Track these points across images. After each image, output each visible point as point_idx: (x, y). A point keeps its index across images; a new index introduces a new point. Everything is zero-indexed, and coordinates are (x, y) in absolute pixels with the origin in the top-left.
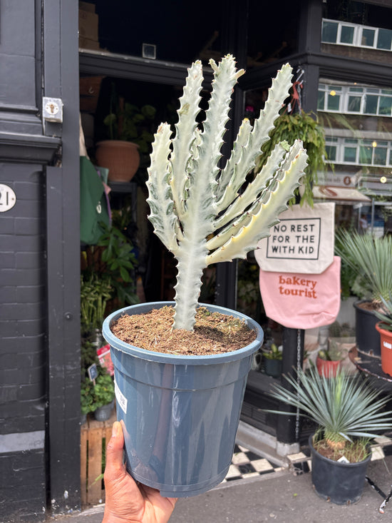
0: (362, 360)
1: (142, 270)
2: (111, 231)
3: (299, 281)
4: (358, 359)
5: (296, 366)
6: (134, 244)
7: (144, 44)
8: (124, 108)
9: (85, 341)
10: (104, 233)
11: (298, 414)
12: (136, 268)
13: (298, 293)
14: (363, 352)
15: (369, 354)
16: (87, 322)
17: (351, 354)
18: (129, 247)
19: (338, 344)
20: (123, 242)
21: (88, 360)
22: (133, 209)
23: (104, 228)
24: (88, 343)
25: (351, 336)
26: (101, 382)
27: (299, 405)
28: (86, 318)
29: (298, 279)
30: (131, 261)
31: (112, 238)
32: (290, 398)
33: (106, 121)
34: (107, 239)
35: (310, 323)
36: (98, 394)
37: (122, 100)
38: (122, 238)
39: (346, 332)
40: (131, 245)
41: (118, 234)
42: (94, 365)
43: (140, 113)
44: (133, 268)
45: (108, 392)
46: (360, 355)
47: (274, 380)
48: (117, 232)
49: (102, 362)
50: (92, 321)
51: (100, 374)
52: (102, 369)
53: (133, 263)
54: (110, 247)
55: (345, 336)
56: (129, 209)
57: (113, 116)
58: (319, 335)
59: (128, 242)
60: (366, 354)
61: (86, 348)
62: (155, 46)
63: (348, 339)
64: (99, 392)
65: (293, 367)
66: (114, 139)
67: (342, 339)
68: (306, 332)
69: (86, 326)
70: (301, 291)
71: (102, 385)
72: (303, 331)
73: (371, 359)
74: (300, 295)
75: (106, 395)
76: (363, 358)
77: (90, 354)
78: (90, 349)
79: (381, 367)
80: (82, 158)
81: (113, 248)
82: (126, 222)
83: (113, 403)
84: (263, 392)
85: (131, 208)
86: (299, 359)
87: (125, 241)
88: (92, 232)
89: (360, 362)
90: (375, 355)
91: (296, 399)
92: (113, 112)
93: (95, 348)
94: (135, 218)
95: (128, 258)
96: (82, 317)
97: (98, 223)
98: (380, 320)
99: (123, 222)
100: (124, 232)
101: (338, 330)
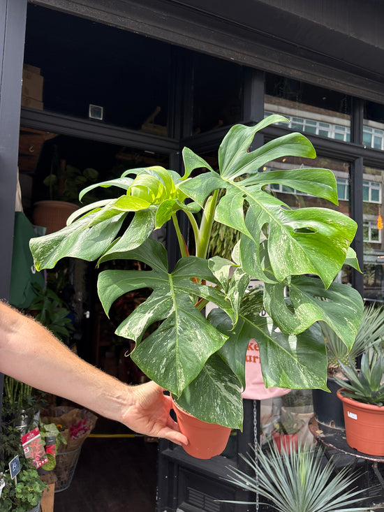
0: (324, 433)
1: (78, 337)
2: (46, 294)
3: (253, 346)
4: (319, 433)
5: (253, 444)
6: (70, 308)
7: (91, 105)
8: (66, 169)
9: (7, 426)
10: (37, 295)
11: (257, 503)
12: (72, 335)
13: (252, 359)
14: (323, 424)
15: (330, 426)
16: (11, 402)
17: (312, 427)
18: (65, 312)
19: (294, 414)
20: (58, 306)
21: (9, 450)
22: (71, 270)
23: (38, 291)
24: (10, 428)
25: (307, 404)
26: (24, 479)
27: (259, 491)
28: (10, 396)
29: (252, 344)
30: (66, 327)
31: (47, 301)
32: (248, 483)
33: (46, 181)
34: (41, 302)
35: (266, 393)
36: (19, 496)
37: (64, 162)
38: (57, 302)
39: (302, 401)
40: (68, 310)
41: (52, 297)
42: (16, 457)
43: (83, 175)
44: (69, 336)
45: (32, 492)
46: (320, 427)
47: (228, 460)
48: (52, 295)
49: (27, 452)
50: (17, 400)
51: (24, 468)
52: (26, 461)
53: (68, 329)
54: (44, 311)
55: (300, 405)
56: (65, 271)
57: (53, 177)
58: (273, 405)
59: (64, 306)
60: (327, 425)
61: (8, 435)
62: (102, 108)
63: (303, 408)
64: (22, 493)
65: (250, 444)
66: (54, 199)
67: (297, 408)
68: (261, 402)
69: (9, 407)
70: (255, 358)
71: (25, 483)
72: (258, 402)
73: (333, 431)
74: (255, 361)
75: (30, 497)
76: (325, 430)
77: (11, 442)
78: (12, 436)
79: (345, 441)
80: (17, 214)
81: (47, 312)
82: (62, 284)
83: (39, 506)
84: (218, 476)
85: (68, 271)
86: (255, 435)
87: (61, 305)
88: (24, 293)
89: (323, 436)
90: (337, 426)
91: (255, 484)
92: (54, 174)
93: (18, 434)
94: (72, 281)
95: (63, 324)
96: (5, 395)
97: (32, 284)
98: (341, 387)
99: (59, 285)
100: (60, 296)
101: (291, 398)
